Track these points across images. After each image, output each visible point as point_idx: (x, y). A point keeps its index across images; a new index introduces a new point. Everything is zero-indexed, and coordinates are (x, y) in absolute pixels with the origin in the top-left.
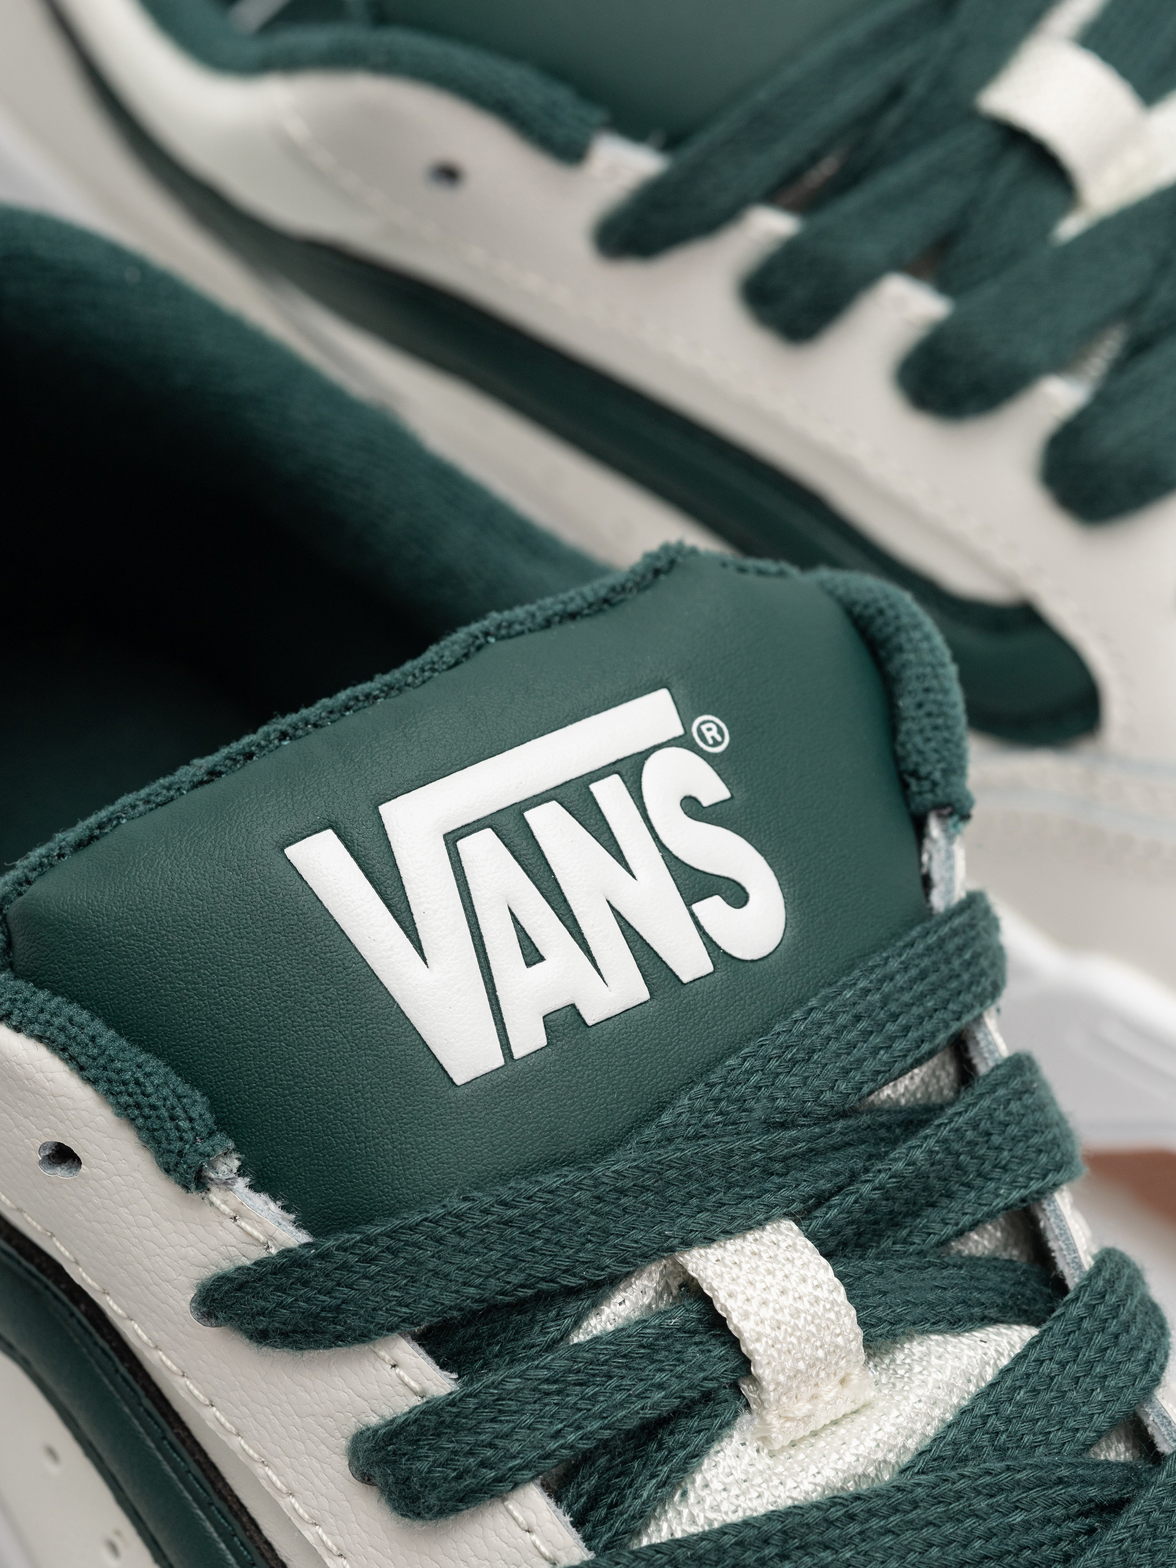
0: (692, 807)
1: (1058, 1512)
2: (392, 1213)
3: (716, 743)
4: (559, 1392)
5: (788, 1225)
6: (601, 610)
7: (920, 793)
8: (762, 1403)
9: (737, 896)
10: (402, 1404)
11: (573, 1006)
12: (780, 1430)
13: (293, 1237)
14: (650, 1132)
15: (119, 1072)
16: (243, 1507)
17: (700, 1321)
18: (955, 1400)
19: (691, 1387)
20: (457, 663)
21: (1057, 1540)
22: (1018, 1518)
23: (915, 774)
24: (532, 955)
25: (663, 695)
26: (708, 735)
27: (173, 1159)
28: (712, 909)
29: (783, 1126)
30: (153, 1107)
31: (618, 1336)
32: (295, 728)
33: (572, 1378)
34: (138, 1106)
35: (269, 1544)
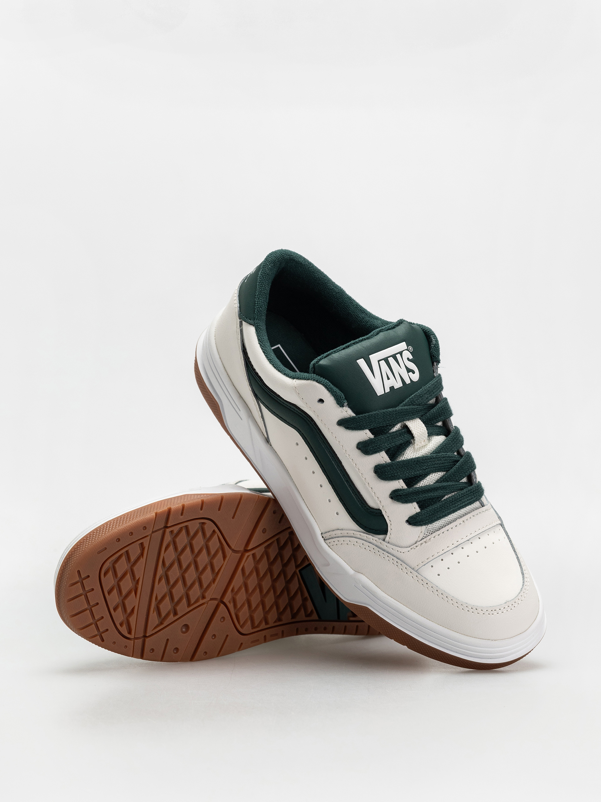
0: (408, 359)
1: (451, 461)
2: (369, 412)
3: (411, 350)
4: (388, 439)
5: (418, 419)
6: (393, 328)
7: (434, 359)
8: (414, 443)
9: (414, 372)
10: (367, 438)
11: (393, 386)
12: (416, 447)
13: (353, 415)
14: (402, 405)
15: (333, 390)
16: (335, 452)
17: (407, 431)
18: (436, 446)
19: (406, 440)
20: (376, 335)
21: (451, 465)
22: (446, 461)
23: (433, 356)
24: (388, 379)
25: (404, 343)
26: (410, 349)
27: (340, 403)
28: (411, 374)
29: (419, 405)
30: (338, 395)
31: (396, 431)
32: (355, 343)
33: (390, 437)
34: (336, 395)
35: (338, 458)
